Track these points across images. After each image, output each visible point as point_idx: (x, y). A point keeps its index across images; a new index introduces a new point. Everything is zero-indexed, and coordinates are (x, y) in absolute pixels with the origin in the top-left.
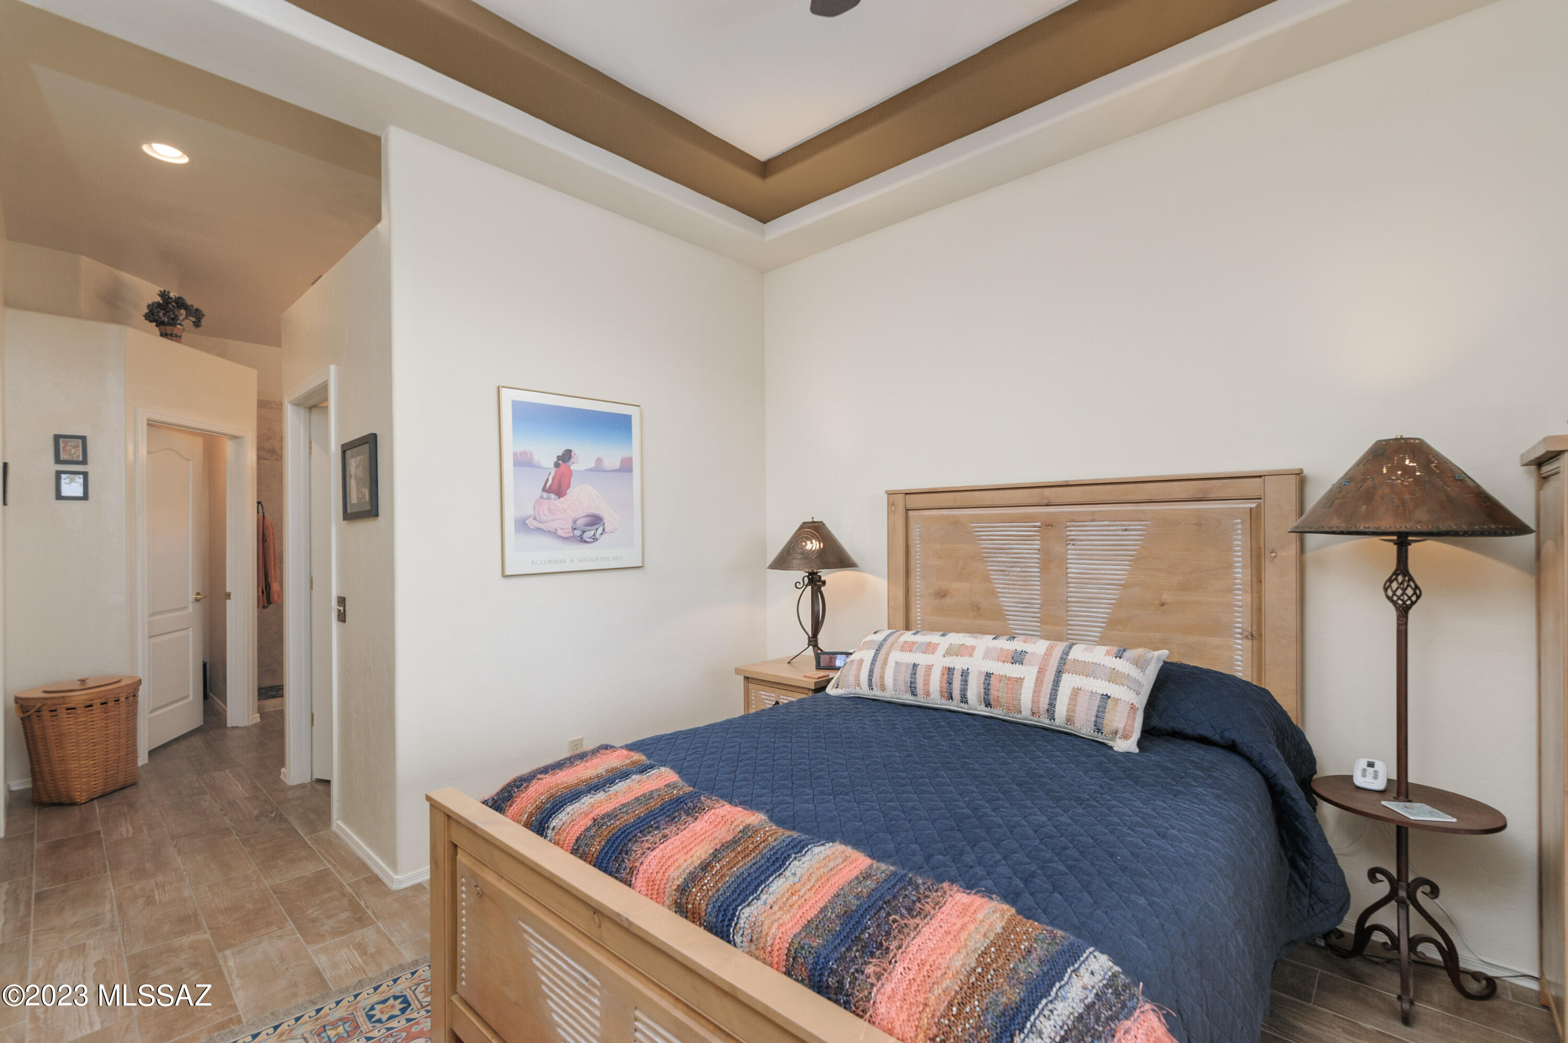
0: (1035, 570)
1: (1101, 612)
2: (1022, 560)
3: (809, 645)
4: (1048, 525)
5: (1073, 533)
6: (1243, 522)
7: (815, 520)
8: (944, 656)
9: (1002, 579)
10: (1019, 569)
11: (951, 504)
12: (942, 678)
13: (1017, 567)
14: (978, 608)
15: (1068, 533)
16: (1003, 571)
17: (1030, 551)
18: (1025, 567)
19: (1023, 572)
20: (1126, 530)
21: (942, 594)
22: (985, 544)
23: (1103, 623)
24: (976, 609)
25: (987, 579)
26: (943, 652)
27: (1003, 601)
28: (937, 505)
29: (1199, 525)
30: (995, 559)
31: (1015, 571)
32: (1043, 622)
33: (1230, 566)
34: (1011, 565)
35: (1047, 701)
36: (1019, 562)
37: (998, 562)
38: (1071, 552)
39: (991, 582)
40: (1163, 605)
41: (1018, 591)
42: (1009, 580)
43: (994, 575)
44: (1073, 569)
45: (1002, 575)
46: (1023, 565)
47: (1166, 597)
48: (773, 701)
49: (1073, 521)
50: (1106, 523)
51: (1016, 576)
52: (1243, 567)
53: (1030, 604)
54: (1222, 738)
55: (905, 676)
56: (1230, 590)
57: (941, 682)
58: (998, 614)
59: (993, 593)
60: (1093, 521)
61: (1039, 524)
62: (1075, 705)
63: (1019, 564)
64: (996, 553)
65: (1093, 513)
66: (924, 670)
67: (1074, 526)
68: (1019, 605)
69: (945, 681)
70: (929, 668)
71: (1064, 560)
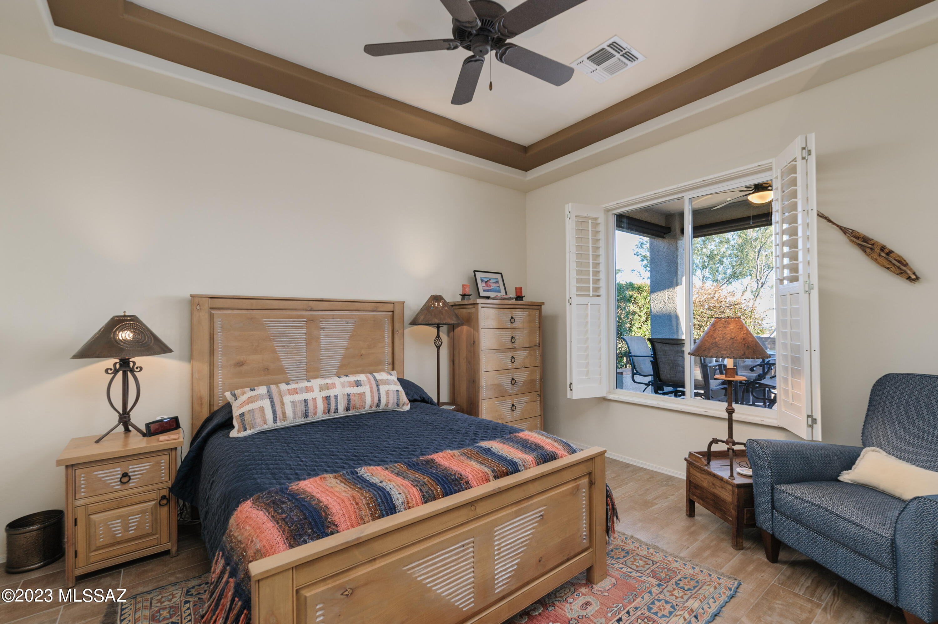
0: (303, 344)
1: (336, 362)
2: (296, 339)
3: (120, 422)
4: (311, 320)
5: (323, 325)
6: (388, 320)
7: (127, 314)
8: (320, 391)
9: (284, 351)
10: (294, 345)
11: (249, 307)
12: (323, 403)
13: (293, 343)
14: (268, 369)
15: (321, 325)
16: (284, 346)
17: (300, 334)
18: (298, 343)
19: (296, 346)
20: (347, 323)
21: (240, 364)
22: (273, 331)
23: (337, 367)
24: (267, 370)
25: (274, 352)
26: (318, 390)
27: (284, 363)
28: (237, 307)
29: (374, 321)
30: (279, 340)
31: (292, 346)
32: (307, 371)
33: (384, 337)
34: (289, 342)
35: (377, 399)
36: (294, 341)
37: (281, 341)
38: (322, 334)
39: (277, 353)
40: (362, 355)
41: (293, 357)
42: (288, 351)
43: (279, 349)
44: (323, 342)
45: (284, 348)
46: (296, 342)
47: (363, 352)
48: (118, 474)
49: (324, 318)
50: (339, 320)
51: (292, 348)
52: (388, 337)
53: (301, 363)
54: (420, 397)
55: (301, 408)
56: (384, 347)
57: (324, 405)
58: (281, 371)
59: (278, 359)
60: (333, 318)
61: (306, 320)
62: (388, 398)
63: (294, 342)
64: (280, 336)
65: (333, 315)
66: (312, 401)
67: (324, 321)
68: (294, 364)
69: (326, 404)
70: (314, 400)
71: (319, 338)
